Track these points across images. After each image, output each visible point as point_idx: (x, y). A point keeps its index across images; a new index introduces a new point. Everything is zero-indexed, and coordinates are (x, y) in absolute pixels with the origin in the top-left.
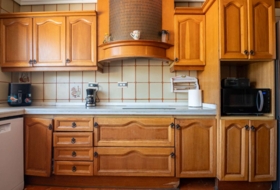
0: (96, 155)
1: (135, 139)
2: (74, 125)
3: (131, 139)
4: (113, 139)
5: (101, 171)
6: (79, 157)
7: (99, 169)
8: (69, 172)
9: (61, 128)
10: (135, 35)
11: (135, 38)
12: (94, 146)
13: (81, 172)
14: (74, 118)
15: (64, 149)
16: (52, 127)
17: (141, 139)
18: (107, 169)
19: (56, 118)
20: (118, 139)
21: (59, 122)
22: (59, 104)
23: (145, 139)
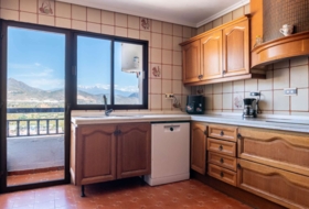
0: (239, 166)
1: (281, 160)
2: (222, 134)
3: (274, 158)
4: (256, 154)
5: (244, 185)
6: (225, 164)
7: (242, 181)
8: (218, 176)
9: (213, 135)
10: (285, 30)
11: (286, 35)
12: (237, 157)
13: (226, 179)
14: (222, 127)
15: (215, 154)
16: (207, 133)
17: (288, 161)
18: (249, 184)
19: (210, 126)
20: (261, 156)
21: (212, 129)
22: (224, 114)
23: (294, 162)
